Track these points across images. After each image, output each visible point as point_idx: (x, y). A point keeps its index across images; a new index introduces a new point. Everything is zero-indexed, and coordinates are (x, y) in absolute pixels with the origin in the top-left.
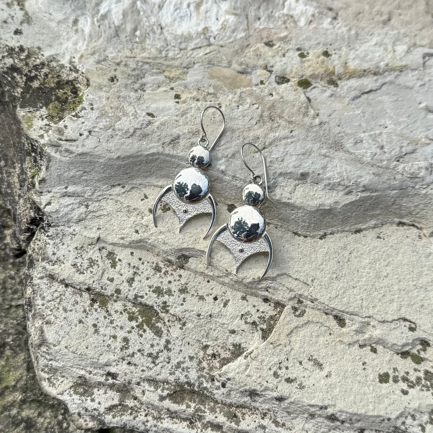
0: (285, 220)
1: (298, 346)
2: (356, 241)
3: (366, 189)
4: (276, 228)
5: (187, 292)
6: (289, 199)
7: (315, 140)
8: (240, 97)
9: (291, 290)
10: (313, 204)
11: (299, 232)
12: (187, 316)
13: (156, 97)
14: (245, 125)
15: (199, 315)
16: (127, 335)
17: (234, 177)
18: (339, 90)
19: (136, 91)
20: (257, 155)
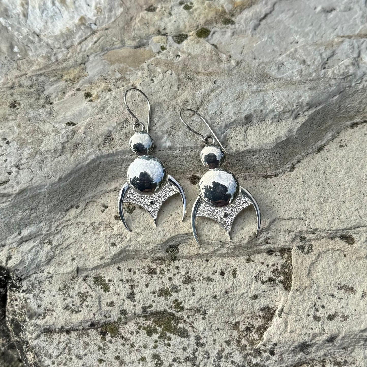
0: (250, 168)
1: (322, 281)
2: (323, 159)
3: (310, 106)
4: (246, 179)
5: (193, 280)
6: (245, 146)
7: (242, 79)
8: (149, 70)
9: (290, 232)
10: (270, 140)
11: (269, 174)
12: (204, 304)
13: (66, 105)
14: (168, 95)
15: (215, 297)
16: (154, 351)
17: (183, 148)
18: (237, 26)
19: (43, 107)
20: (195, 118)
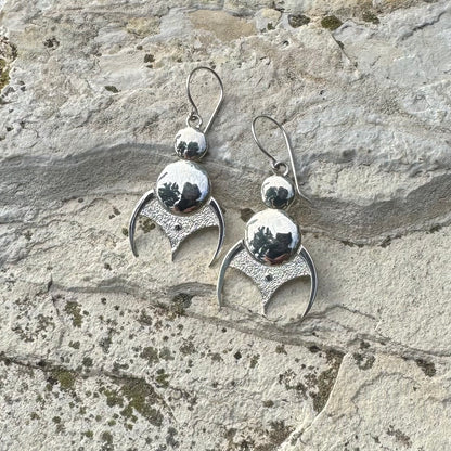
0: (328, 224)
1: (369, 413)
2: (434, 244)
3: (439, 165)
4: (316, 237)
5: (194, 351)
6: (330, 192)
7: (357, 101)
8: (241, 50)
9: (350, 330)
10: (367, 195)
11: (351, 240)
12: (197, 388)
13: (117, 63)
14: (252, 90)
15: (215, 385)
16: (108, 429)
17: (245, 168)
18: (381, 27)
19: (87, 56)
20: (276, 132)
